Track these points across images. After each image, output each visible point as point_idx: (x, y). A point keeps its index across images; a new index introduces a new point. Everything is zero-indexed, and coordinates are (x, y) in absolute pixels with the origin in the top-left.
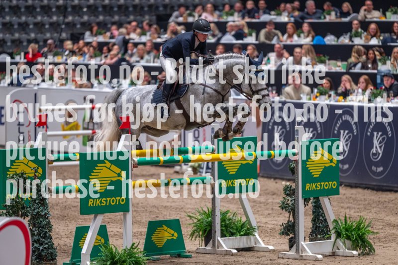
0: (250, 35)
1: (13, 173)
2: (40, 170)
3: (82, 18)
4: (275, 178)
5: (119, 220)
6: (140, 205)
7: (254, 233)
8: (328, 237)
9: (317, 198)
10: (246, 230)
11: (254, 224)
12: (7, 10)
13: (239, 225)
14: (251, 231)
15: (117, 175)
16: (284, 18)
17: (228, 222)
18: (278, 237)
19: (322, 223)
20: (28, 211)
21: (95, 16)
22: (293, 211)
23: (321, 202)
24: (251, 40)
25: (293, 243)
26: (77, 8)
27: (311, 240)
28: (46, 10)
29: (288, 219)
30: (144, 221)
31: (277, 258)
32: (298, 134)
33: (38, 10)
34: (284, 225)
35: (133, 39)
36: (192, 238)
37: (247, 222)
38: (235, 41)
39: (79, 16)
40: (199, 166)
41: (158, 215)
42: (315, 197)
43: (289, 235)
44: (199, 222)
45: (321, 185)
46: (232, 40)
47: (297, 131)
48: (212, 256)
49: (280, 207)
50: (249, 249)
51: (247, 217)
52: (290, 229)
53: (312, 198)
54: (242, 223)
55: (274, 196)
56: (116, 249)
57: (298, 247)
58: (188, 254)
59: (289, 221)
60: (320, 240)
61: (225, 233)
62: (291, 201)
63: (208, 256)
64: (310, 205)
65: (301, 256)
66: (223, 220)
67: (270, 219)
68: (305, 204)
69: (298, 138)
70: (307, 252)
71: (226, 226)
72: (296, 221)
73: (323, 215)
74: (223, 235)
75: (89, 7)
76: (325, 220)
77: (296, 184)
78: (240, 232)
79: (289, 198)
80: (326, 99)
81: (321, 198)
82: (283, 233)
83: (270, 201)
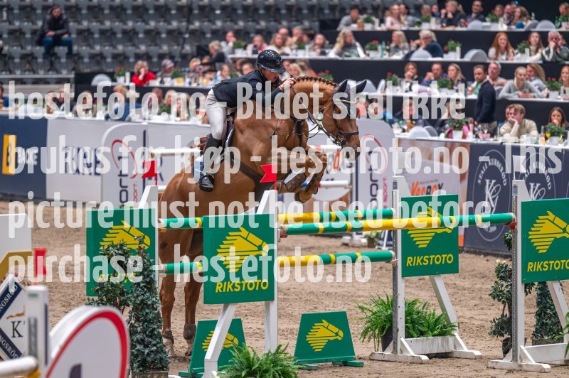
0: (453, 49)
1: (108, 243)
2: (147, 240)
3: (214, 23)
4: (486, 255)
5: (261, 312)
6: (292, 290)
7: (452, 333)
8: (559, 339)
9: (544, 283)
10: (441, 328)
11: (453, 319)
12: (106, 12)
13: (432, 321)
14: (448, 328)
15: (257, 249)
16: (502, 26)
17: (415, 316)
18: (487, 339)
19: (550, 318)
20: (129, 298)
21: (232, 21)
22: (509, 300)
23: (550, 288)
24: (453, 56)
25: (508, 346)
26: (207, 9)
27: (535, 343)
28: (163, 12)
29: (501, 313)
30: (296, 313)
31: (485, 368)
32: (516, 192)
33: (151, 12)
34: (497, 322)
35: (288, 55)
36: (364, 338)
37: (444, 316)
38: (431, 59)
39: (210, 21)
40: (378, 236)
41: (317, 306)
42: (541, 281)
43: (502, 335)
44: (374, 316)
45: (549, 265)
46: (427, 57)
47: (516, 187)
48: (392, 365)
49: (490, 295)
50: (445, 355)
51: (443, 309)
52: (504, 327)
53: (536, 283)
54: (436, 317)
55: (483, 280)
56: (255, 353)
57: (515, 352)
58: (357, 361)
59: (503, 315)
60: (547, 343)
61: (412, 332)
62: (507, 286)
63: (387, 364)
64: (534, 292)
65: (521, 366)
66: (408, 314)
67: (477, 312)
68: (526, 291)
69: (516, 197)
70: (529, 360)
71: (413, 322)
72: (514, 316)
73: (552, 307)
74: (408, 335)
75: (224, 8)
76: (555, 314)
77: (513, 264)
78: (432, 331)
79: (503, 282)
80: (560, 142)
81: (549, 283)
82: (494, 333)
83: (478, 286)
